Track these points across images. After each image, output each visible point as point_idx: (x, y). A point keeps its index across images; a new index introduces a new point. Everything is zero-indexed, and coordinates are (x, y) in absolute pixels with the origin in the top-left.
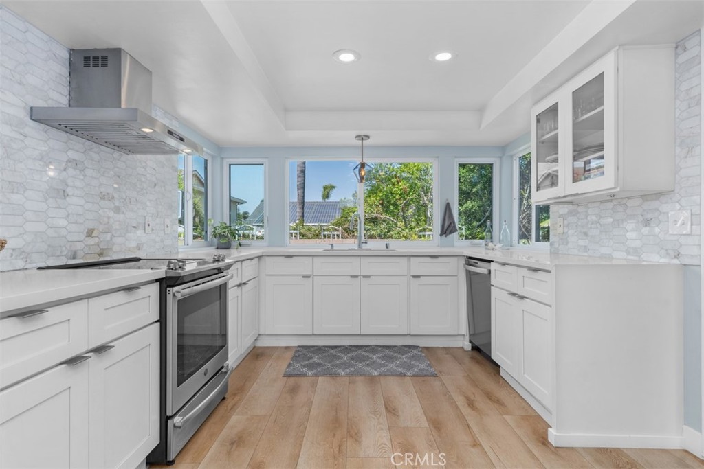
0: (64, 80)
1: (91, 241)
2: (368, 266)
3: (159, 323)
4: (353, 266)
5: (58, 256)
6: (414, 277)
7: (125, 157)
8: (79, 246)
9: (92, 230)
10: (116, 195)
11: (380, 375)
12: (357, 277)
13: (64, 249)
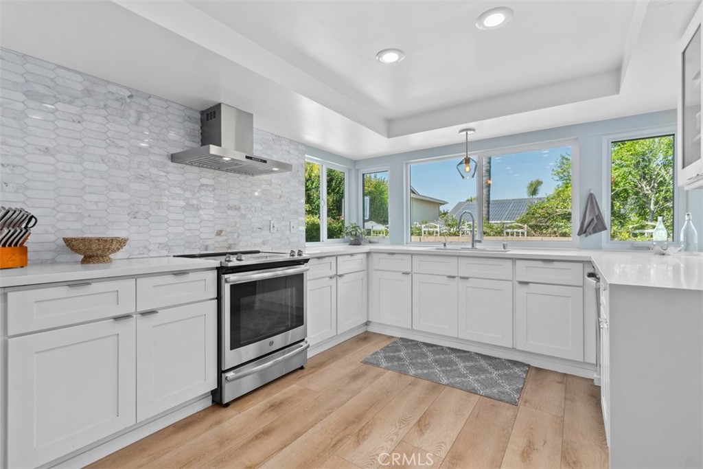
0: (197, 132)
1: (219, 239)
2: (465, 268)
3: (216, 300)
4: (451, 267)
5: (193, 249)
6: (521, 283)
7: (250, 178)
8: (210, 242)
9: (221, 231)
10: (242, 206)
11: (448, 385)
12: (454, 277)
13: (198, 244)
